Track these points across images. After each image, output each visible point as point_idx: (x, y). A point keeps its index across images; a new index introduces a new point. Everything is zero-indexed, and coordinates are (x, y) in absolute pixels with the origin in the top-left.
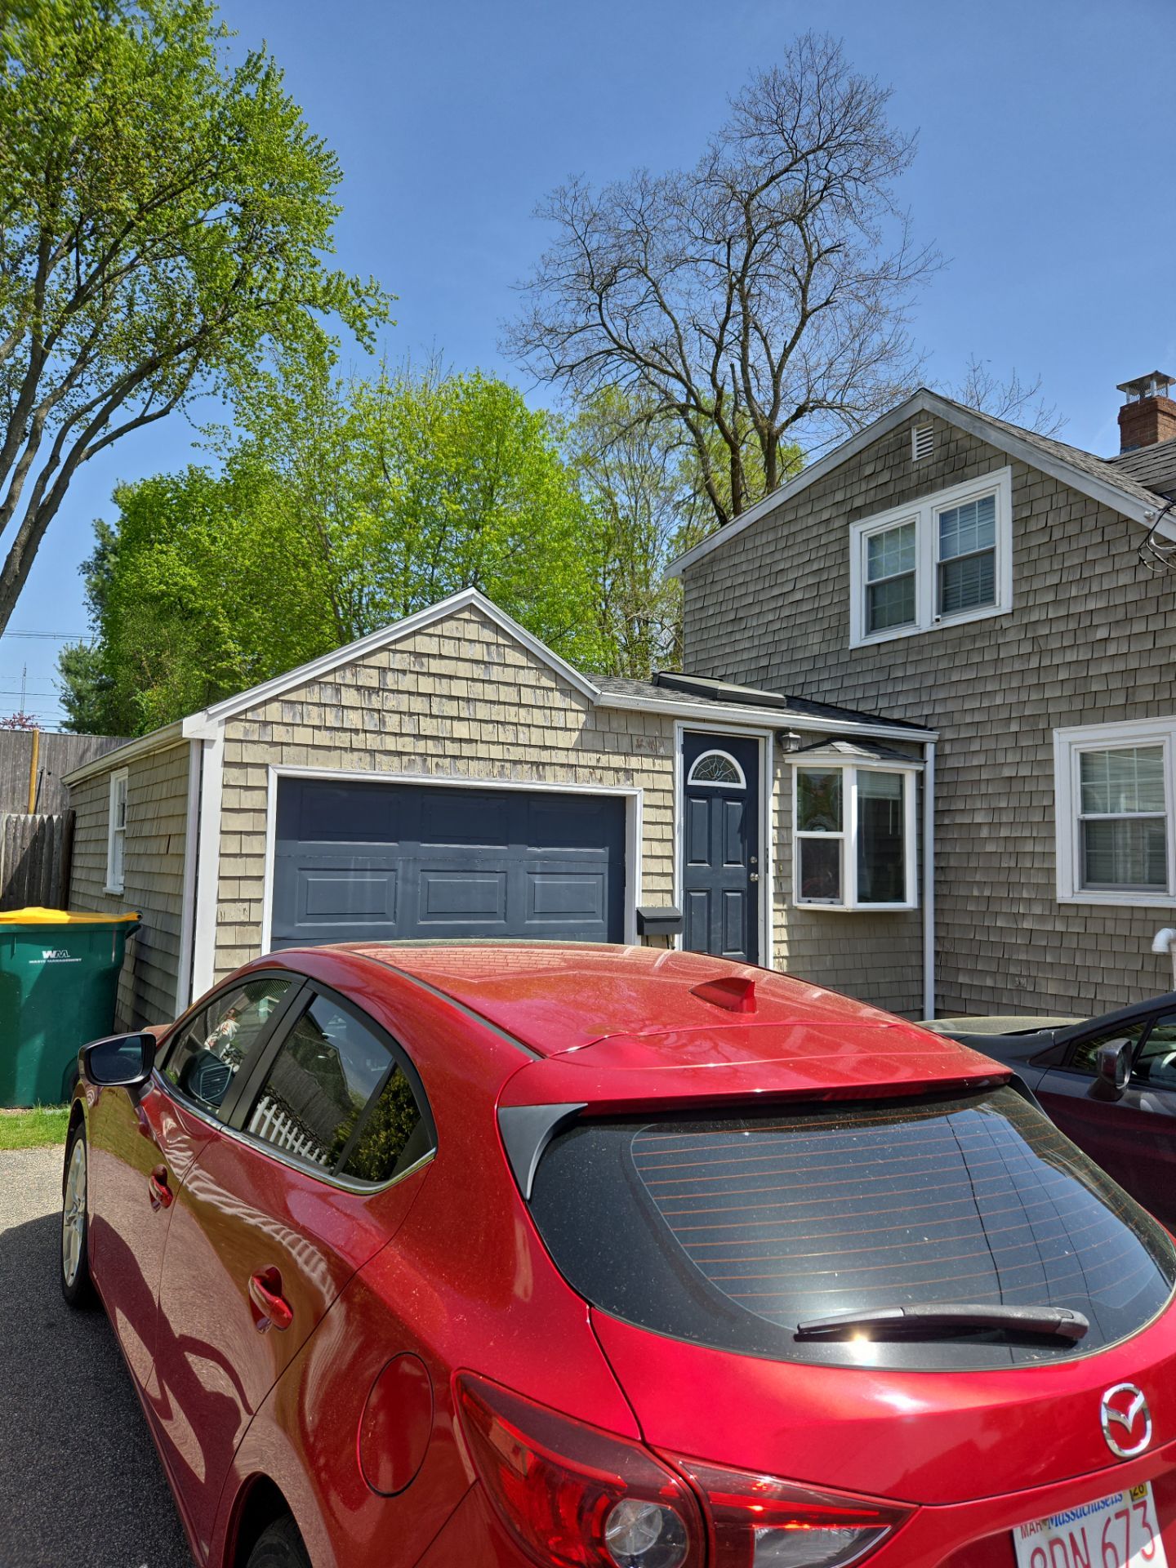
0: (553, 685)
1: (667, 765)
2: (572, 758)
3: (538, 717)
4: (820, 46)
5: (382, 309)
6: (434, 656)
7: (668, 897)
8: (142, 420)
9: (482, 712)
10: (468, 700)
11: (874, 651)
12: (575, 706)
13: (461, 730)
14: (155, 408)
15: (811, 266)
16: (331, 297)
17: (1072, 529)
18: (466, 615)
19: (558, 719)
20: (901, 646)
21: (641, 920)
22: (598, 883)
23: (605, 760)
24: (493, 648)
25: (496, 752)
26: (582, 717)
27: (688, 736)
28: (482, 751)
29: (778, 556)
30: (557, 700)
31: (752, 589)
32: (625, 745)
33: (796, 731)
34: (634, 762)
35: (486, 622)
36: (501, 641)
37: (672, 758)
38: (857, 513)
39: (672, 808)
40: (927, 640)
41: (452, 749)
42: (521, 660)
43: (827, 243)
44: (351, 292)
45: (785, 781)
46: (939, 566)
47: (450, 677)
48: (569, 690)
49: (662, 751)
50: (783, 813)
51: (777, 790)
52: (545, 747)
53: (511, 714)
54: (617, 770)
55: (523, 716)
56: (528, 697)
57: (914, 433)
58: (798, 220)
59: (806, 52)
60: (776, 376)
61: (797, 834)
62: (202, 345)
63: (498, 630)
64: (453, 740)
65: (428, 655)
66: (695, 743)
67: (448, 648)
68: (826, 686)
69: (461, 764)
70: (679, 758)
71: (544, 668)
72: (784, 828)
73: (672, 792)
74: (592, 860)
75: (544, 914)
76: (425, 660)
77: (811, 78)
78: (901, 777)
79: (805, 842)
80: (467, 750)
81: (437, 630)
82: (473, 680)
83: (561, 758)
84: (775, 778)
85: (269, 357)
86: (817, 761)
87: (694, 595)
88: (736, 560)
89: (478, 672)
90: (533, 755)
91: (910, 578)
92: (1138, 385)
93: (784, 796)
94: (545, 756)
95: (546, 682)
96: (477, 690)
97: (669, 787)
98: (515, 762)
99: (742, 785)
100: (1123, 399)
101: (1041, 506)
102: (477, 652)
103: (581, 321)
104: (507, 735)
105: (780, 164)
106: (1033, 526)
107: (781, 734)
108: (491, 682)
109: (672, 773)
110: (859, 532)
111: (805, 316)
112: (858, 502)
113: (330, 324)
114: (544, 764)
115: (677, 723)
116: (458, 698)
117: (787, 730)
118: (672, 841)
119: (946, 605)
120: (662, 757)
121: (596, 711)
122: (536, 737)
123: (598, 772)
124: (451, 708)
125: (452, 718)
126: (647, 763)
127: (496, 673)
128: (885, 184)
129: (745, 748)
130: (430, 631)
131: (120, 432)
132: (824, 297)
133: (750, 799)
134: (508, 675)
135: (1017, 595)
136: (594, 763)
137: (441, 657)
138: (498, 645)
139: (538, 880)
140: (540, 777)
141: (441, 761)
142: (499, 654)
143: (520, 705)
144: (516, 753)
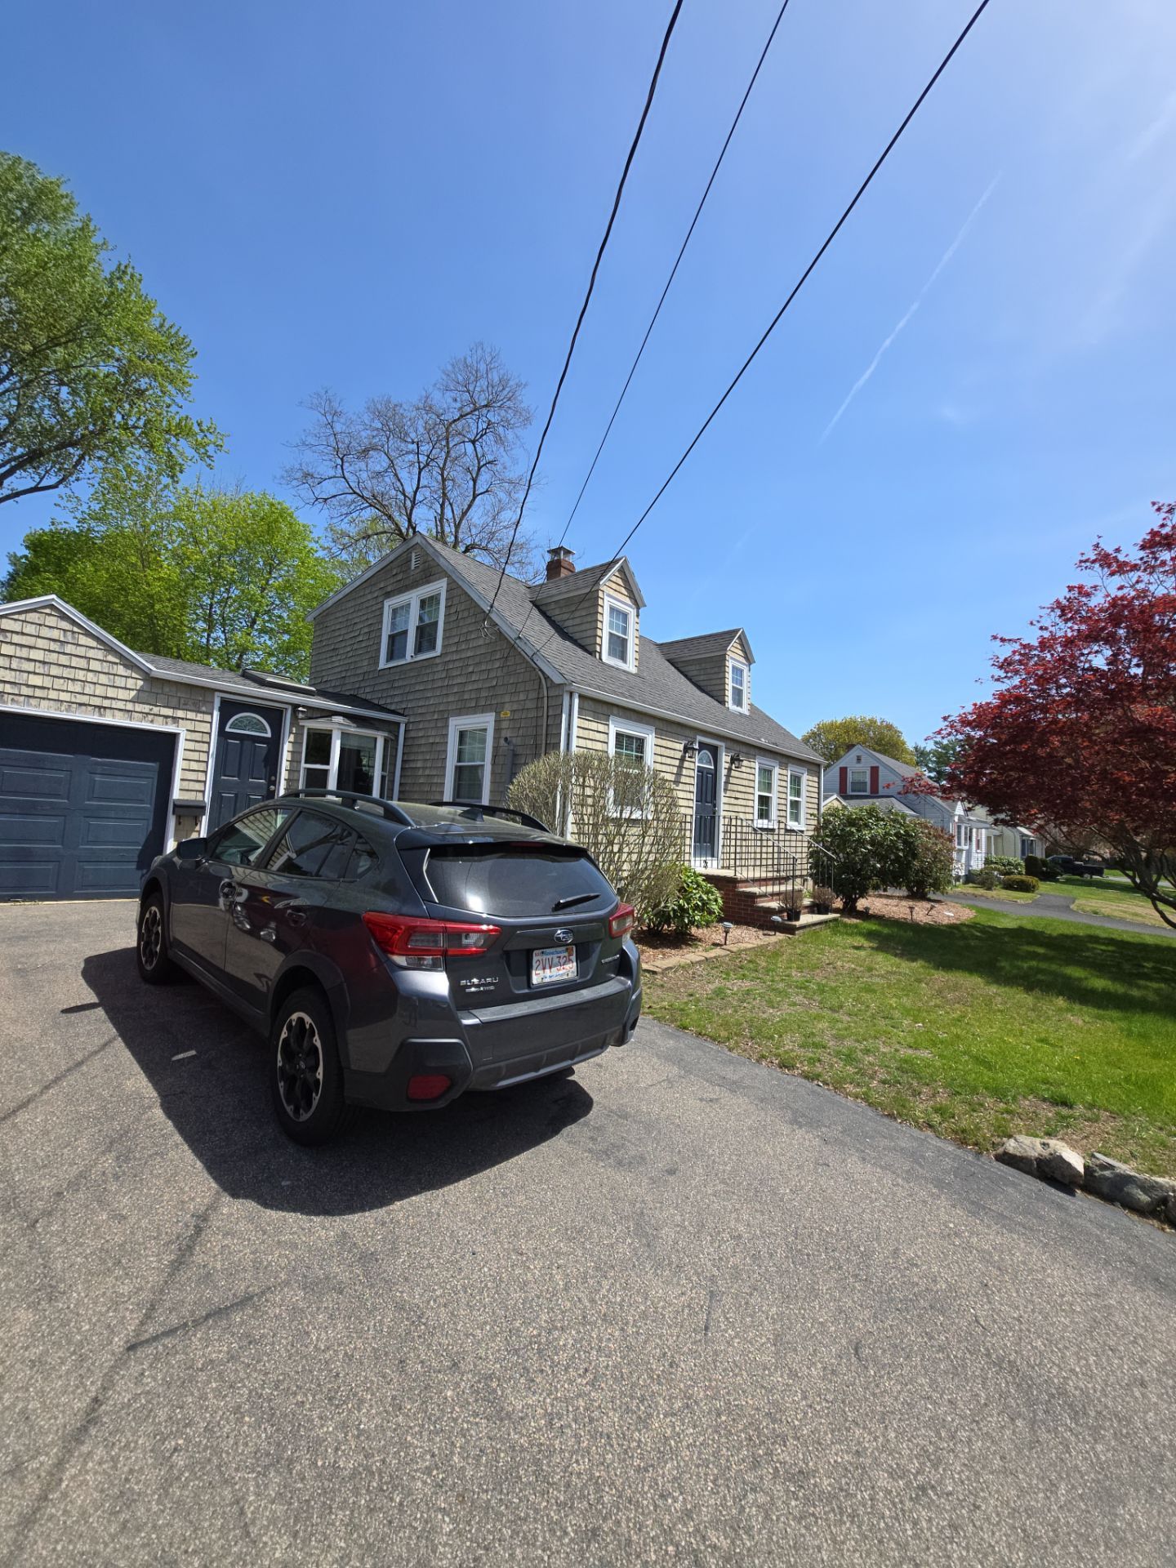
0: (117, 661)
1: (207, 718)
2: (130, 706)
3: (103, 679)
6: (17, 633)
7: (200, 794)
9: (55, 671)
10: (43, 662)
12: (134, 675)
13: (35, 680)
18: (48, 611)
19: (120, 682)
20: (398, 670)
21: (175, 806)
22: (148, 783)
23: (156, 710)
24: (69, 634)
25: (64, 696)
26: (140, 683)
27: (224, 702)
28: (53, 695)
30: (121, 670)
31: (343, 632)
32: (174, 701)
33: (303, 706)
34: (180, 714)
35: (64, 617)
36: (76, 629)
37: (212, 714)
38: (388, 595)
39: (208, 743)
40: (408, 667)
41: (25, 691)
42: (94, 644)
45: (298, 735)
46: (418, 627)
47: (30, 647)
48: (130, 666)
49: (204, 709)
50: (295, 753)
51: (292, 738)
52: (106, 698)
53: (81, 675)
54: (166, 717)
55: (91, 677)
56: (95, 665)
61: (304, 765)
63: (74, 623)
64: (28, 686)
65: (12, 632)
66: (230, 708)
67: (29, 629)
69: (33, 701)
70: (216, 714)
71: (110, 649)
72: (294, 761)
73: (209, 734)
74: (145, 769)
75: (101, 799)
76: (9, 635)
78: (376, 739)
79: (309, 770)
80: (38, 693)
81: (22, 617)
82: (49, 651)
83: (120, 705)
84: (291, 733)
86: (320, 725)
89: (55, 646)
90: (97, 701)
93: (295, 743)
94: (106, 703)
95: (112, 659)
96: (52, 657)
97: (208, 730)
98: (80, 704)
99: (267, 734)
102: (55, 634)
104: (77, 687)
107: (295, 707)
108: (64, 654)
109: (211, 723)
110: (388, 606)
112: (389, 589)
114: (105, 708)
115: (217, 694)
116: (35, 661)
117: (299, 706)
118: (207, 762)
119: (419, 648)
120: (204, 713)
121: (150, 679)
122: (100, 691)
123: (150, 717)
124: (29, 666)
125: (29, 672)
126: (190, 715)
127: (70, 649)
129: (271, 713)
130: (16, 617)
133: (272, 743)
134: (81, 651)
135: (443, 646)
136: (147, 711)
137: (23, 634)
138: (73, 632)
139: (98, 778)
140: (101, 715)
141: (16, 698)
142: (73, 638)
143: (88, 670)
144: (84, 699)
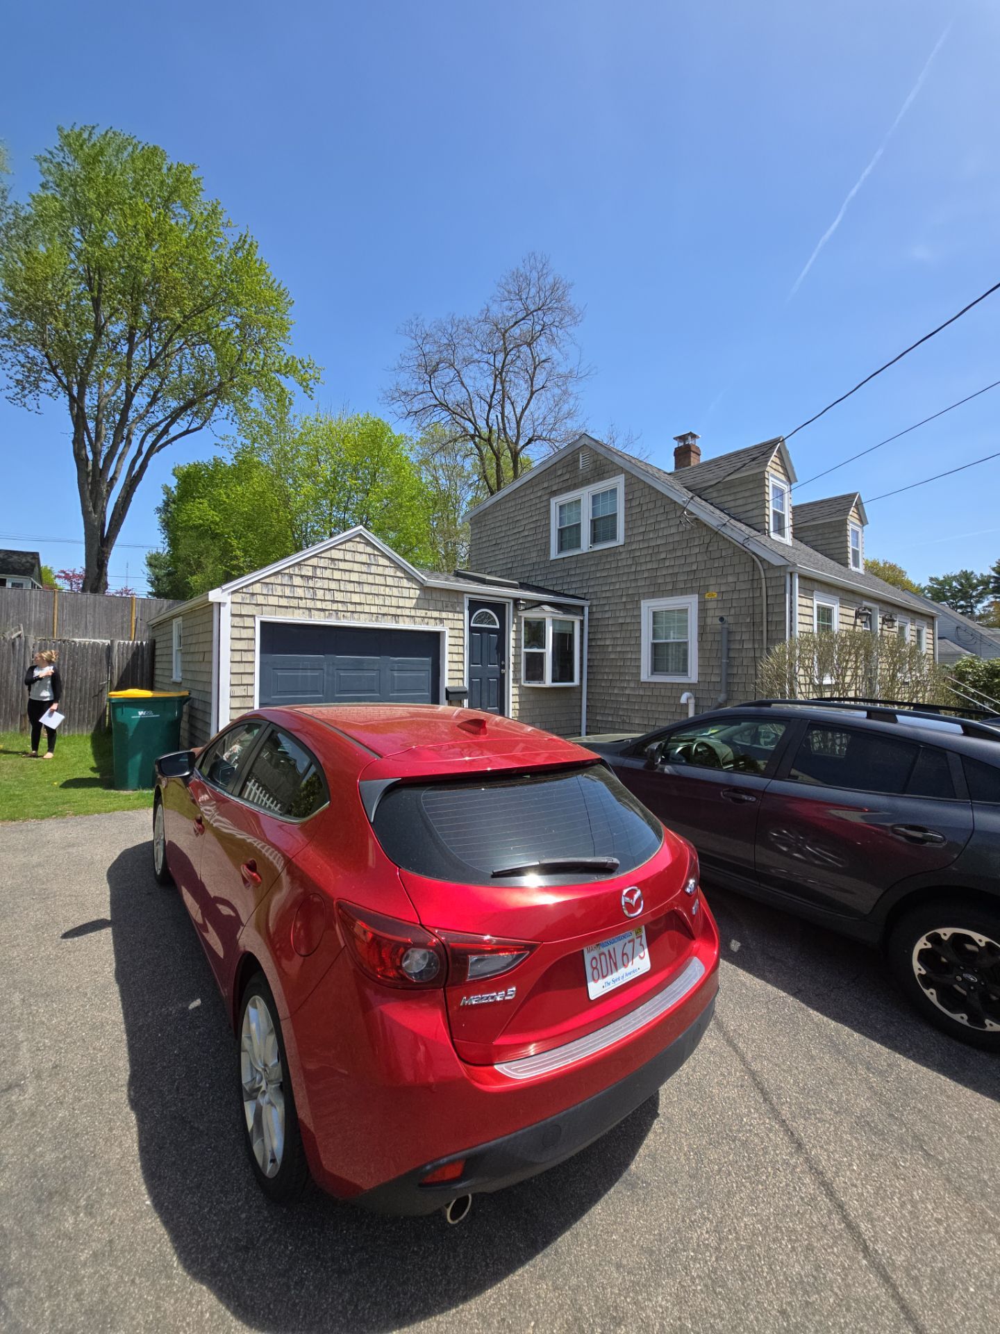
0: (403, 575)
1: (461, 616)
2: (413, 613)
3: (395, 592)
4: (539, 258)
5: (317, 376)
6: (341, 560)
7: (461, 681)
8: (187, 432)
9: (367, 589)
10: (359, 583)
11: (561, 561)
12: (414, 586)
13: (356, 598)
14: (194, 426)
15: (535, 368)
16: (288, 369)
17: (651, 506)
18: (358, 539)
19: (406, 593)
20: (574, 559)
21: (448, 693)
22: (426, 675)
23: (430, 614)
24: (372, 556)
25: (374, 609)
26: (418, 592)
27: (471, 602)
28: (367, 609)
29: (516, 513)
30: (405, 583)
31: (504, 529)
32: (439, 605)
33: (523, 600)
34: (444, 615)
35: (368, 543)
36: (376, 553)
37: (463, 613)
38: (554, 493)
39: (463, 638)
40: (586, 557)
41: (351, 608)
42: (386, 563)
43: (543, 357)
44: (300, 367)
45: (518, 624)
46: (591, 521)
47: (350, 571)
48: (411, 578)
49: (458, 609)
50: (517, 640)
51: (514, 628)
52: (398, 607)
53: (382, 590)
54: (435, 619)
55: (388, 591)
56: (390, 581)
57: (581, 456)
58: (529, 345)
59: (532, 261)
60: (518, 423)
61: (524, 650)
62: (220, 392)
63: (374, 547)
64: (351, 603)
65: (338, 560)
66: (474, 605)
67: (349, 556)
68: (539, 578)
69: (356, 615)
70: (467, 612)
71: (398, 567)
72: (517, 647)
73: (463, 630)
74: (423, 663)
75: (399, 691)
76: (336, 562)
77: (535, 274)
78: (574, 622)
79: (527, 654)
80: (359, 608)
81: (343, 547)
82: (362, 573)
83: (407, 612)
84: (513, 623)
85: (256, 399)
86: (534, 614)
87: (476, 531)
88: (497, 514)
89: (364, 568)
90: (393, 611)
91: (578, 526)
92: (682, 438)
93: (518, 632)
94: (399, 612)
95: (399, 574)
96: (364, 578)
97: (461, 627)
98: (384, 615)
99: (498, 626)
100: (676, 444)
101: (637, 494)
102: (364, 558)
103: (421, 389)
104: (379, 601)
105: (520, 316)
106: (634, 503)
107: (516, 601)
108: (371, 574)
109: (463, 620)
110: (555, 502)
111: (532, 393)
112: (555, 488)
113: (289, 384)
114: (399, 616)
115: (466, 595)
116: (354, 582)
117: (519, 599)
118: (463, 654)
119: (595, 539)
120: (458, 612)
121: (424, 588)
122: (394, 602)
123: (426, 620)
124: (350, 587)
125: (351, 592)
126: (451, 615)
127: (374, 569)
128: (571, 330)
129: (499, 608)
130: (339, 547)
131: (175, 438)
132: (542, 385)
133: (501, 633)
134: (380, 570)
135: (626, 536)
136: (423, 615)
137: (345, 561)
138: (374, 555)
139: (396, 674)
140: (397, 622)
141: (345, 614)
142: (375, 560)
143: (386, 586)
144: (384, 610)
